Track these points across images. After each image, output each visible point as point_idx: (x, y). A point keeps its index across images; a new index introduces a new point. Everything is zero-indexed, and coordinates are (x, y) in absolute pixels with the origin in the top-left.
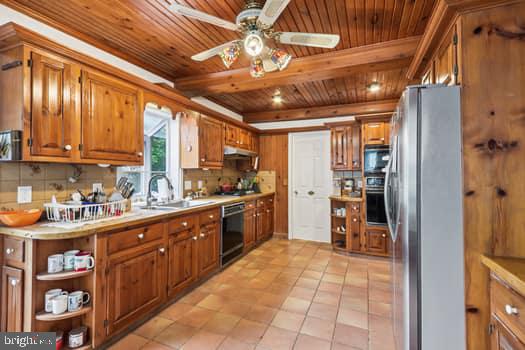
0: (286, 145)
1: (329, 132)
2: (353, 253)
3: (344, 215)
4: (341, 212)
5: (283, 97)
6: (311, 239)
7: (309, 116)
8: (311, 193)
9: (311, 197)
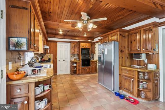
0: (57, 46)
1: (70, 43)
2: (79, 74)
3: (76, 65)
4: (75, 65)
5: (62, 32)
6: (64, 74)
7: (64, 38)
8: (64, 60)
9: (64, 62)
